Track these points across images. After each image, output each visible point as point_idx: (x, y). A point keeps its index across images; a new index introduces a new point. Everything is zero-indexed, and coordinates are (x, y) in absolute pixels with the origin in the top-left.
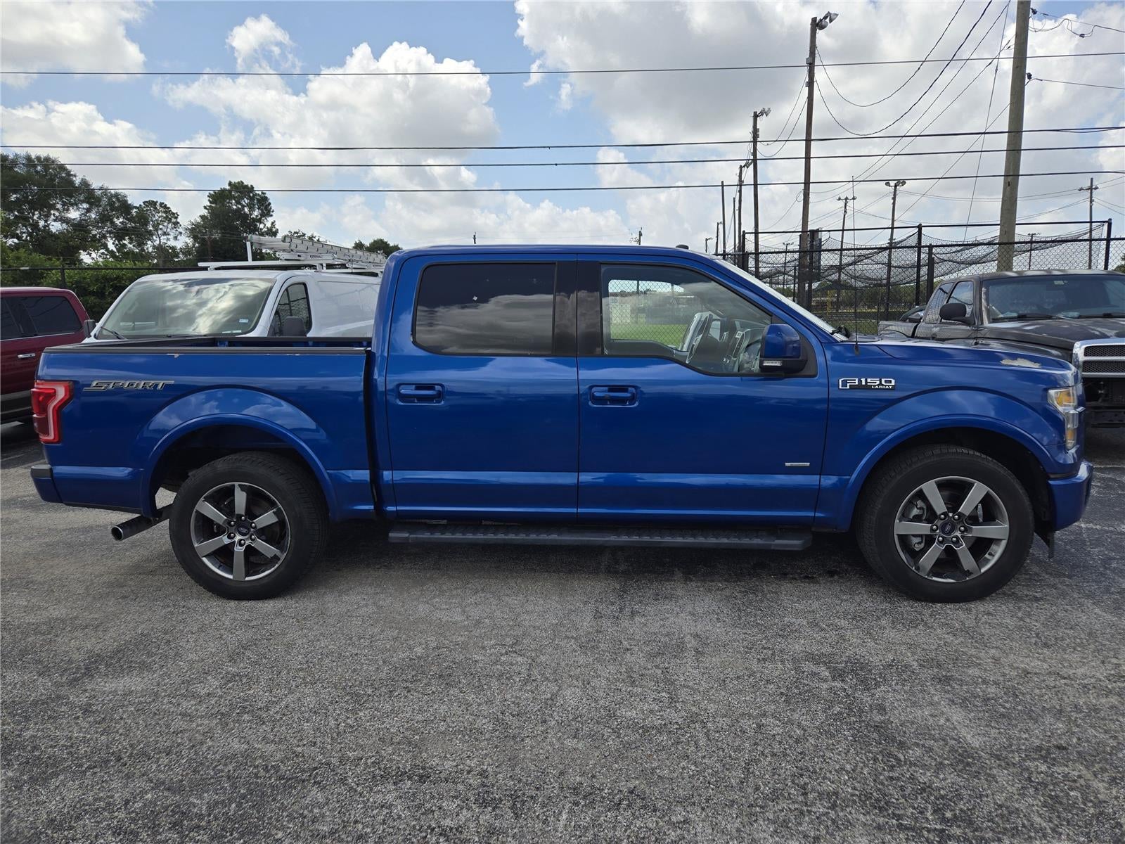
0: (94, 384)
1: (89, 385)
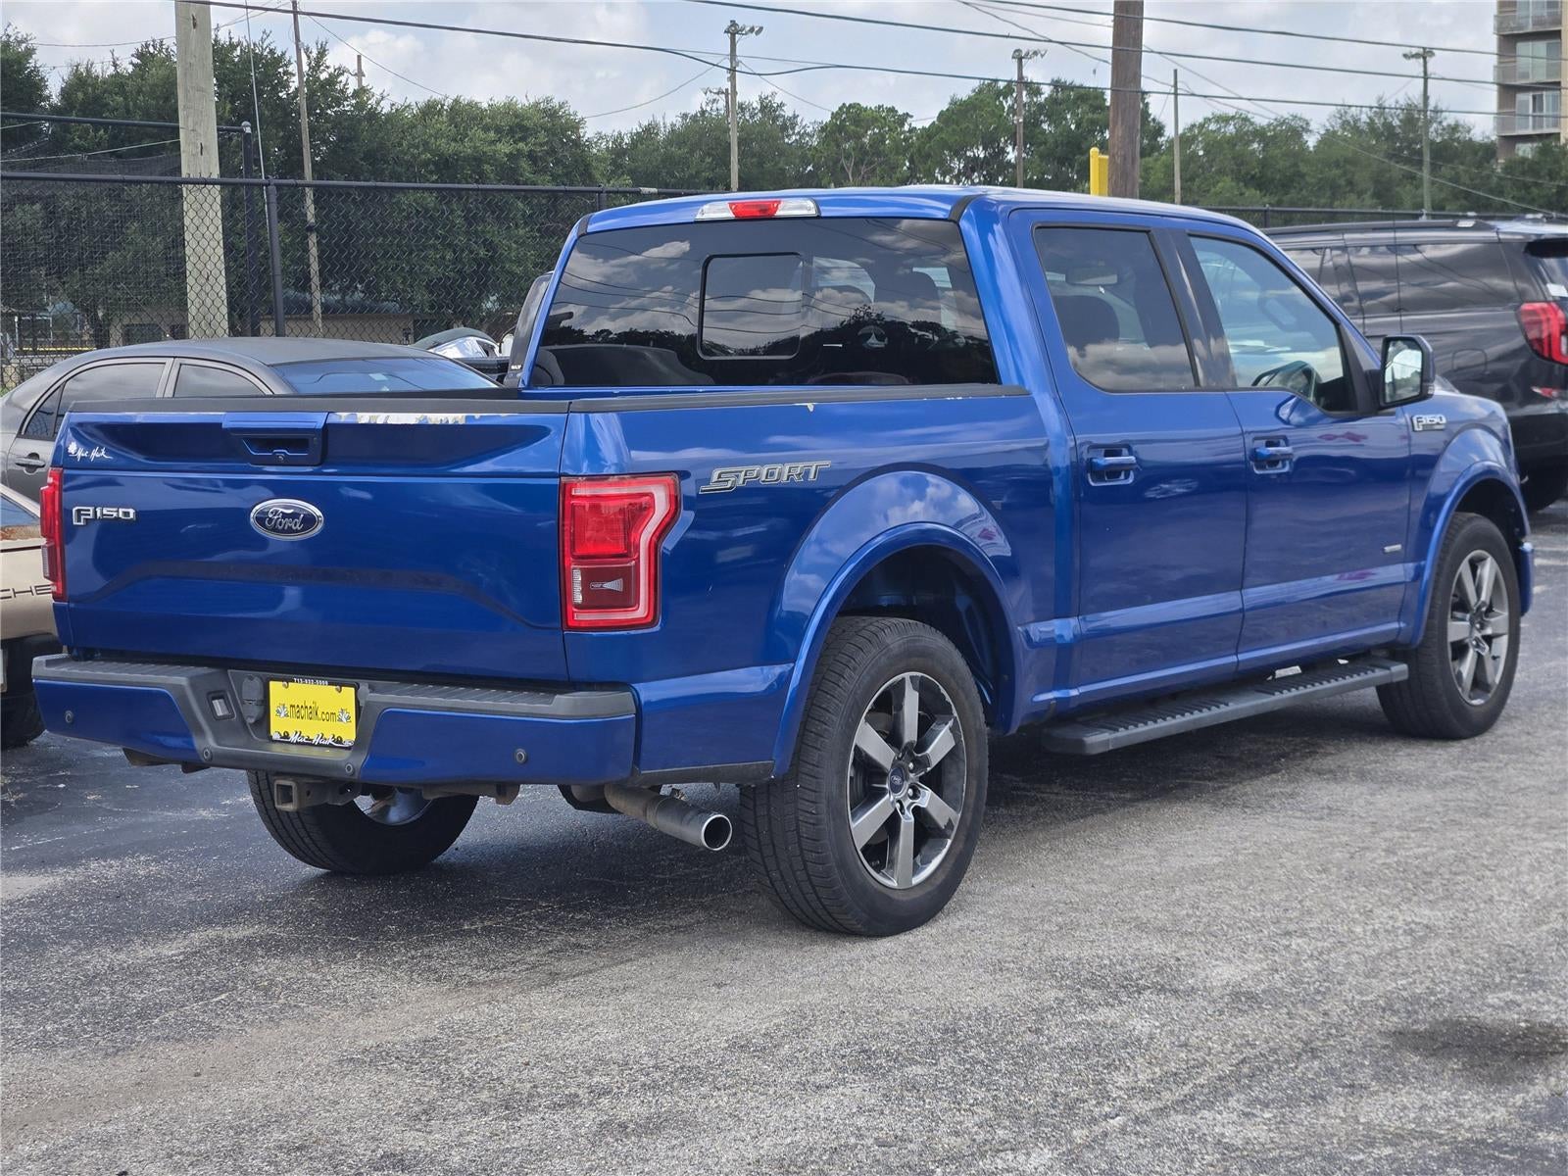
0: (715, 478)
1: (707, 481)
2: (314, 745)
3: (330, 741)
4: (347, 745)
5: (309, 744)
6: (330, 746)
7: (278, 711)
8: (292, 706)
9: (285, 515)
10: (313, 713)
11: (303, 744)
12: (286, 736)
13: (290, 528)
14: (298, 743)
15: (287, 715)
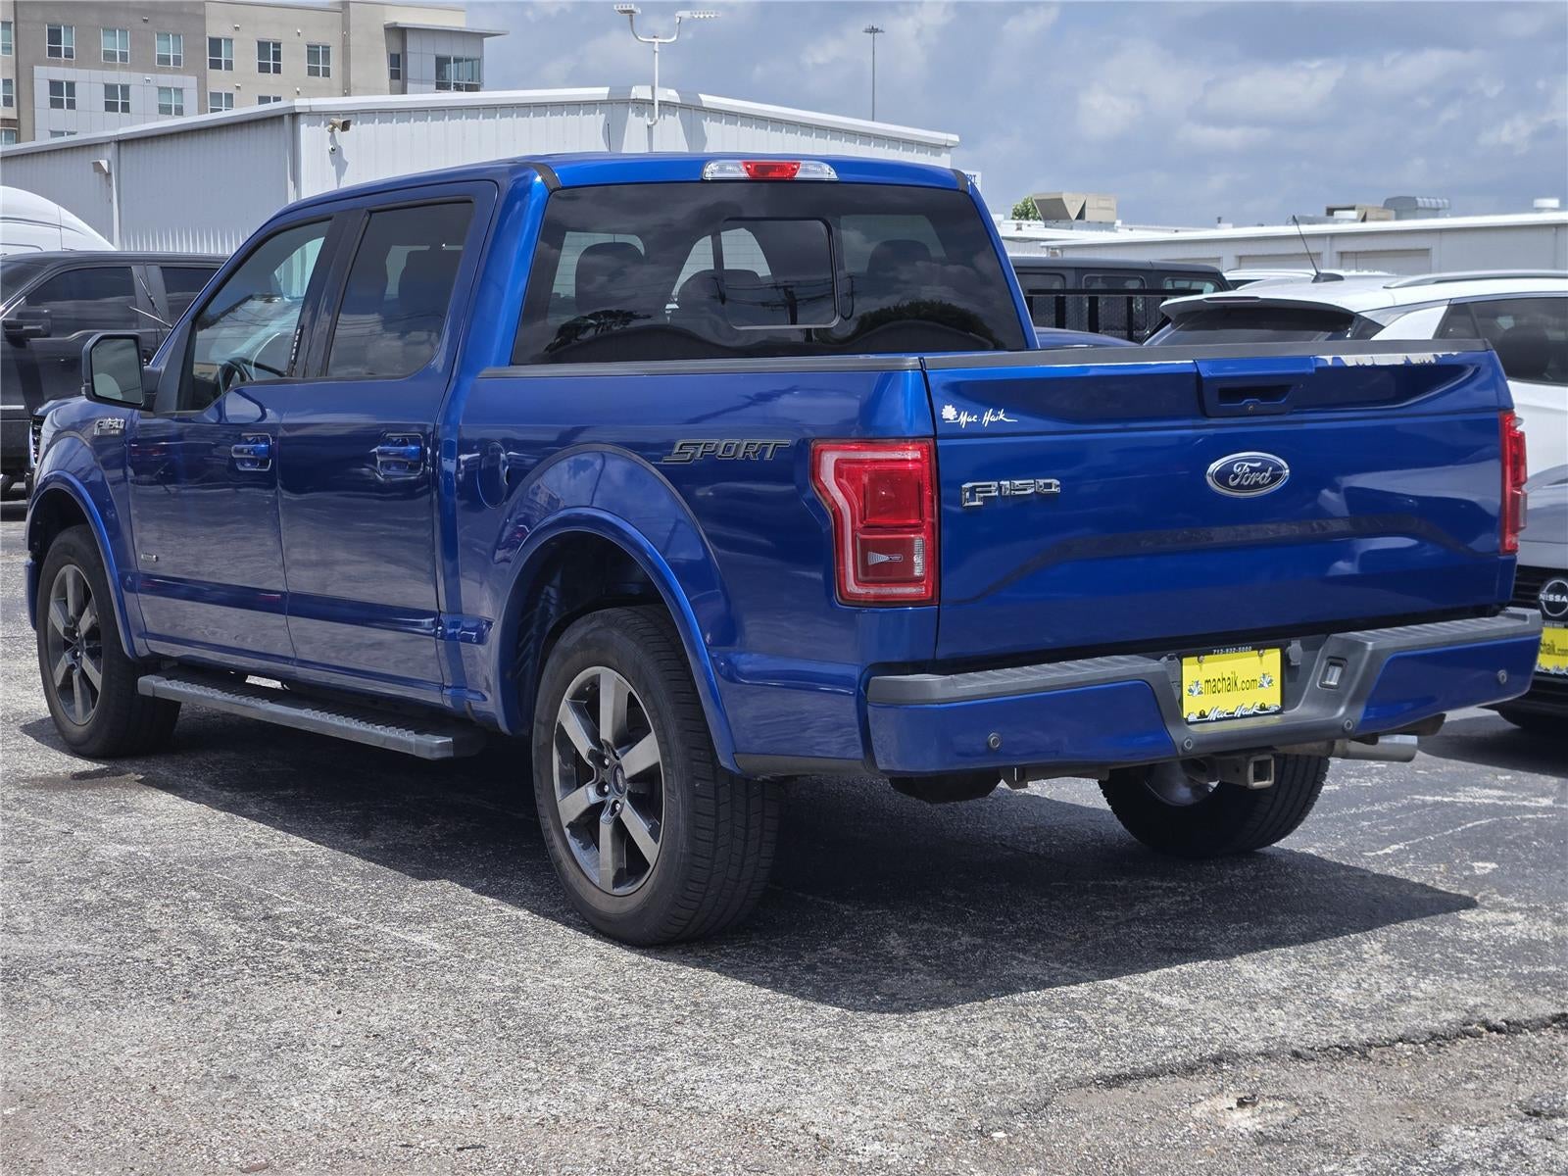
2: (1236, 718)
3: (1254, 710)
4: (1272, 710)
5: (1231, 717)
6: (1255, 715)
7: (1190, 691)
8: (1207, 681)
9: (1253, 470)
10: (1231, 684)
11: (1224, 719)
12: (1202, 715)
13: (1257, 482)
14: (1218, 720)
15: (1200, 693)
